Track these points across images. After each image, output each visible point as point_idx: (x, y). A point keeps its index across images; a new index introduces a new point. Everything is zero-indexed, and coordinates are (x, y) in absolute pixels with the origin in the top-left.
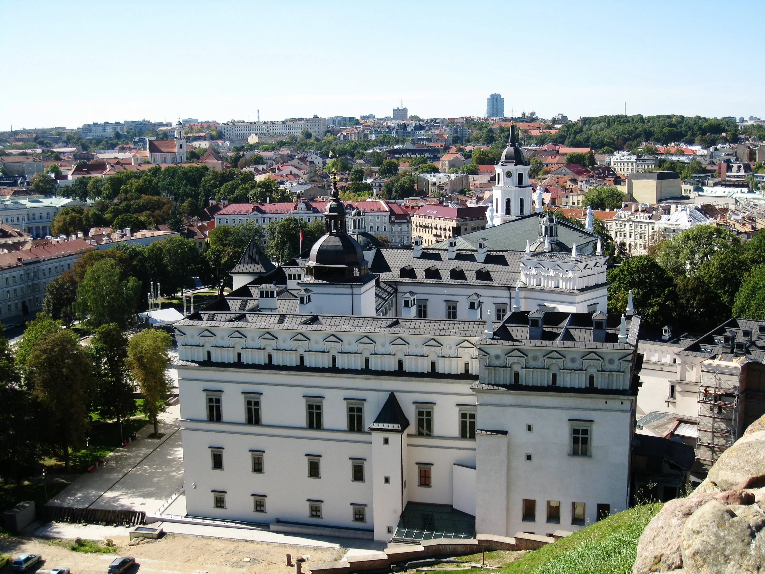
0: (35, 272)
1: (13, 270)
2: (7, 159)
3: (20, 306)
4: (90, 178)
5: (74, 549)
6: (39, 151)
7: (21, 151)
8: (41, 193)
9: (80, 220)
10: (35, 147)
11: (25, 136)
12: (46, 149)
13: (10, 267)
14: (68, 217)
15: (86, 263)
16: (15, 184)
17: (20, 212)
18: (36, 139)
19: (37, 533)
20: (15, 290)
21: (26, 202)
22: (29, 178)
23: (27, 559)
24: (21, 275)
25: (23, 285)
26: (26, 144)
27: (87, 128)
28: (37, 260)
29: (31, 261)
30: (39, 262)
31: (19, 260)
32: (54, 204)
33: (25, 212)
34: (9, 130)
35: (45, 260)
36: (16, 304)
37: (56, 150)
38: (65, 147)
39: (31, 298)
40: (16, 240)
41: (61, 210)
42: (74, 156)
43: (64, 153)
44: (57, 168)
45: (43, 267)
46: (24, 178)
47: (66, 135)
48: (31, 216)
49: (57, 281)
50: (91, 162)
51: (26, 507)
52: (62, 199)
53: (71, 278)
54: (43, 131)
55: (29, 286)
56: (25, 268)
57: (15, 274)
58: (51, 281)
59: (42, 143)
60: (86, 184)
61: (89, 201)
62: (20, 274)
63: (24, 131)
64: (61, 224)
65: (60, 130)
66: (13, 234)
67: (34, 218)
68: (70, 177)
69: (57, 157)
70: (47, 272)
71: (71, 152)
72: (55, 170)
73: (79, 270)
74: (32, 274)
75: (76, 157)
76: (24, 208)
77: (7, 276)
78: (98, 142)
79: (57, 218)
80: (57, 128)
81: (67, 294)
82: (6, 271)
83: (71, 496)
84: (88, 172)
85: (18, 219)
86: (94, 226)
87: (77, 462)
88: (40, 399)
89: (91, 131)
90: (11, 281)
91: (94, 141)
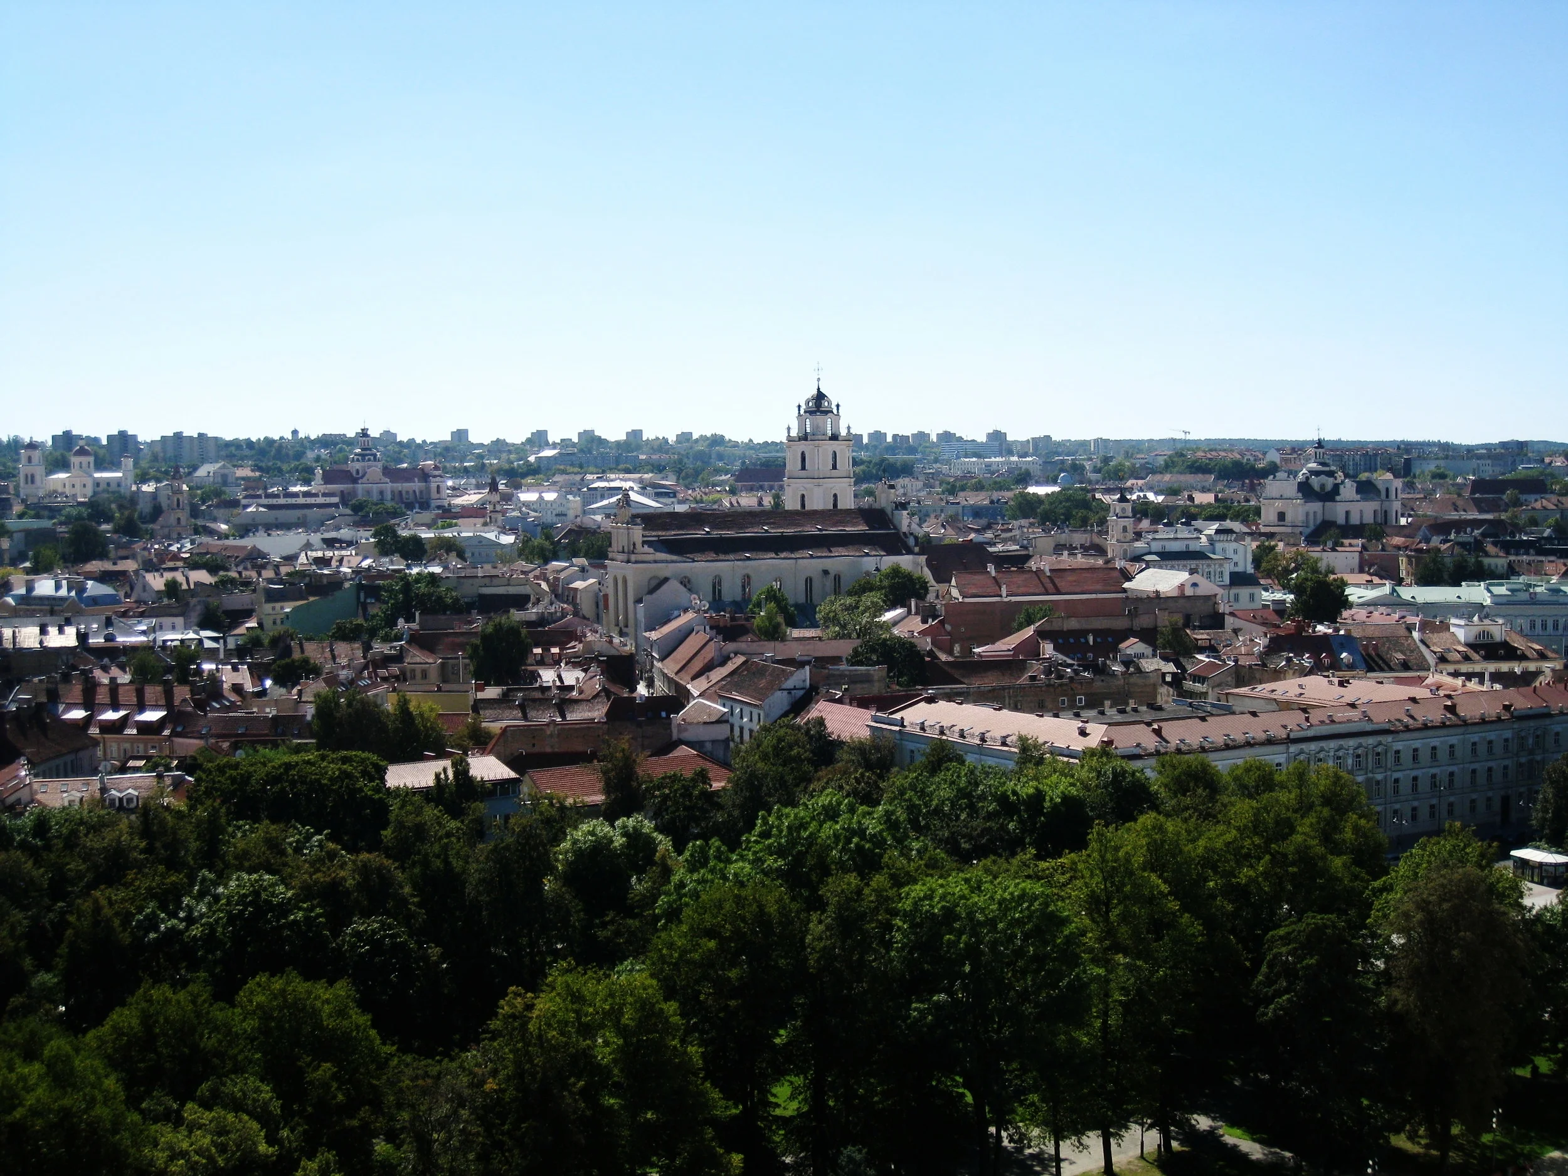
0: (1538, 736)
1: (1488, 727)
3: (1497, 805)
13: (1483, 721)
20: (1490, 769)
24: (1506, 740)
25: (1506, 762)
28: (1545, 711)
29: (1531, 712)
30: (1548, 715)
31: (1507, 708)
36: (1489, 799)
39: (1522, 790)
40: (1531, 667)
45: (1558, 728)
55: (1521, 765)
56: (1516, 726)
57: (1492, 736)
62: (1505, 737)
66: (1528, 653)
74: (1531, 741)
77: (1475, 738)
82: (1471, 729)
85: (1544, 626)
87: (1474, 1158)
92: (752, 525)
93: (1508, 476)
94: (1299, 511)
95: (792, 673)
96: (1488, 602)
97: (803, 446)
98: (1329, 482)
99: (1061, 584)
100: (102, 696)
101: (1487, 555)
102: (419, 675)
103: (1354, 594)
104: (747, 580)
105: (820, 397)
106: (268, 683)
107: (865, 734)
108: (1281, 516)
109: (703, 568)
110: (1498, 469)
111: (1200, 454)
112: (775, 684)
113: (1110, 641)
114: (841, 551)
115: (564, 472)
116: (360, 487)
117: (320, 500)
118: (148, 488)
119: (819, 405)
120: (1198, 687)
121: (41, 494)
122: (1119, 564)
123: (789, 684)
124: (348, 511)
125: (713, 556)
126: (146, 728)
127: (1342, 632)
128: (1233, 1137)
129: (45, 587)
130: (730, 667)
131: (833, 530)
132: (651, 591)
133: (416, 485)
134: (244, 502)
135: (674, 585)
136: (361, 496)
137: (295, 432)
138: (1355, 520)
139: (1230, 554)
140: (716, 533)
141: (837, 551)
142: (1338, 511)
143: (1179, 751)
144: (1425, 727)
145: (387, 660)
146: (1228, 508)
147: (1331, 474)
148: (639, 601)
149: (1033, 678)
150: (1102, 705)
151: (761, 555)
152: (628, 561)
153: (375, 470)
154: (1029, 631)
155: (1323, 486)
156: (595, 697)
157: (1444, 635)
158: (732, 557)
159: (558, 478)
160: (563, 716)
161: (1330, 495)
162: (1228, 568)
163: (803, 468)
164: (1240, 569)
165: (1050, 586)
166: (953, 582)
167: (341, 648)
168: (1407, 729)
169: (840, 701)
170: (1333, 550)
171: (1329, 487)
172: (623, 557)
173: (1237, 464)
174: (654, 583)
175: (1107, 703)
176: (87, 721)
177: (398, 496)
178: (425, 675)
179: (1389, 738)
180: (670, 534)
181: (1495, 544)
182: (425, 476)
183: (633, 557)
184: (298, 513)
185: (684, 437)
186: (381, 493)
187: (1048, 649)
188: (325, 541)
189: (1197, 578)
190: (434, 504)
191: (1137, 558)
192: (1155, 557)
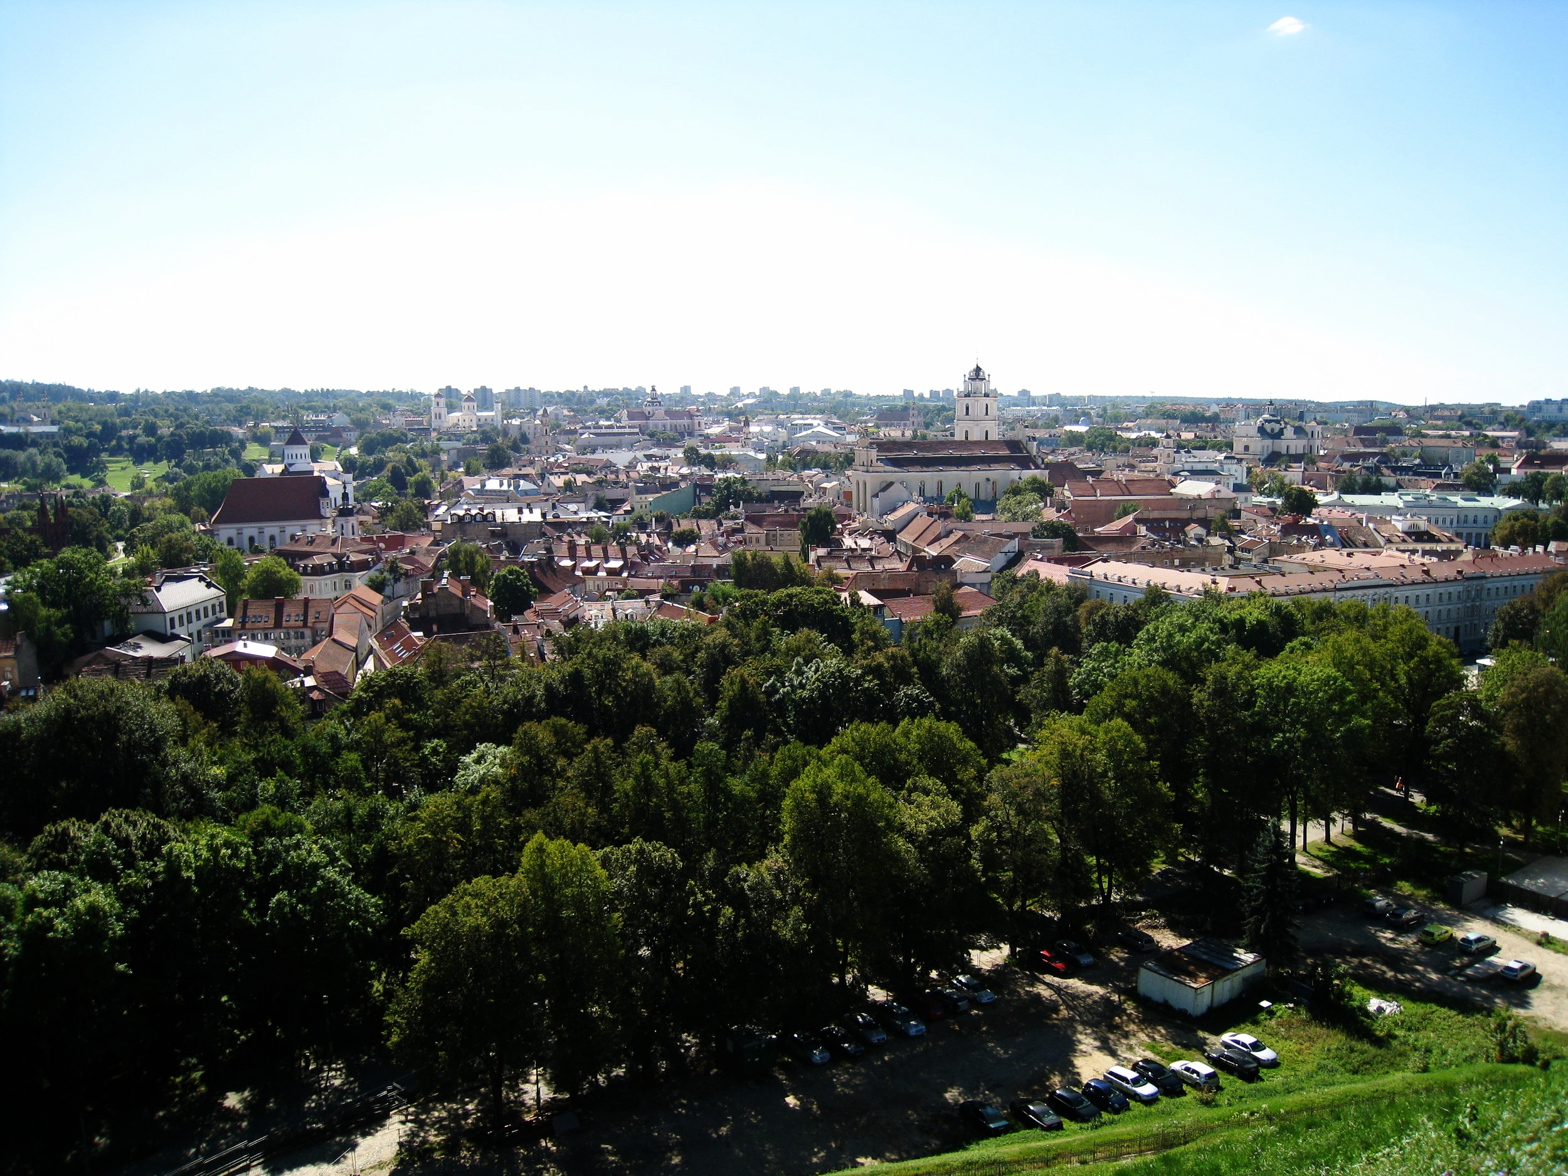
0: (1478, 591)
1: (1449, 584)
2: (1426, 442)
4: (1547, 475)
5: (1539, 943)
6: (1467, 433)
7: (1441, 433)
8: (1473, 489)
9: (1535, 529)
10: (1460, 429)
11: (1447, 413)
12: (1475, 432)
13: (1447, 580)
14: (1518, 525)
15: (1555, 586)
16: (1439, 475)
17: (1449, 511)
18: (1461, 417)
19: (1487, 913)
20: (1449, 610)
21: (1457, 499)
22: (1457, 469)
23: (1479, 940)
25: (1459, 606)
26: (1448, 424)
27: (1536, 406)
28: (1482, 575)
29: (1476, 575)
30: (1484, 578)
31: (1459, 572)
32: (1495, 505)
33: (1455, 512)
34: (1421, 403)
35: (1492, 576)
37: (1490, 434)
38: (1502, 430)
39: (1467, 623)
40: (1445, 547)
41: (1508, 513)
42: (1518, 443)
43: (1503, 438)
44: (1495, 458)
45: (1489, 586)
46: (1451, 467)
47: (1503, 414)
48: (1462, 518)
49: (1512, 606)
50: (1542, 452)
51: (1473, 878)
52: (1507, 499)
53: (1531, 603)
54: (1470, 407)
55: (1470, 608)
56: (1468, 583)
57: (1451, 589)
58: (1503, 605)
59: (1469, 424)
60: (1541, 483)
61: (1542, 505)
62: (1459, 590)
63: (1442, 406)
64: (1506, 532)
65: (1495, 408)
66: (1443, 538)
67: (1466, 521)
68: (1514, 472)
69: (1494, 443)
70: (1493, 592)
71: (1512, 438)
72: (1492, 460)
73: (1544, 594)
74: (1474, 593)
75: (1520, 445)
76: (1454, 506)
77: (1441, 590)
78: (1550, 426)
79: (1501, 523)
80: (1490, 405)
81: (1523, 624)
82: (1438, 585)
83: (1531, 879)
84: (1541, 466)
85: (1444, 521)
86: (1555, 539)
88: (1508, 748)
89: (1540, 409)
90: (1445, 597)
91: (1544, 424)
92: (942, 449)
93: (1369, 424)
94: (1260, 446)
95: (1007, 543)
96: (1401, 505)
97: (967, 400)
98: (1277, 427)
99: (1131, 488)
100: (581, 552)
101: (1383, 475)
102: (754, 540)
103: (1321, 498)
104: (940, 485)
105: (978, 369)
106: (670, 545)
107: (1065, 580)
108: (1247, 448)
109: (915, 476)
110: (1361, 420)
111: (1168, 407)
112: (995, 550)
113: (1180, 525)
114: (997, 466)
115: (762, 413)
116: (650, 422)
117: (627, 430)
118: (516, 422)
119: (977, 374)
120: (1246, 555)
121: (446, 425)
122: (1167, 477)
123: (1006, 549)
124: (647, 437)
125: (919, 468)
126: (611, 572)
127: (1325, 523)
128: (1387, 823)
129: (493, 484)
130: (953, 538)
131: (991, 453)
132: (884, 490)
133: (686, 421)
134: (580, 431)
135: (896, 486)
136: (651, 428)
137: (586, 387)
138: (1292, 451)
139: (1233, 472)
140: (921, 455)
141: (994, 466)
142: (1282, 446)
143: (1273, 595)
144: (1413, 583)
145: (734, 531)
146: (1207, 442)
147: (1278, 422)
148: (876, 496)
149: (1144, 548)
150: (1204, 565)
151: (949, 468)
152: (867, 471)
153: (661, 411)
154: (1130, 518)
155: (1272, 430)
156: (892, 555)
157: (1389, 526)
158: (931, 469)
159: (760, 417)
160: (873, 567)
161: (1278, 435)
162: (1232, 481)
163: (967, 414)
164: (1238, 482)
165: (1125, 490)
166: (1066, 487)
167: (703, 523)
168: (1403, 584)
169: (1041, 560)
170: (1286, 470)
171: (1276, 431)
172: (864, 469)
173: (1193, 414)
174: (884, 485)
175: (1207, 564)
176: (574, 567)
177: (675, 428)
178: (758, 541)
179: (1393, 589)
180: (892, 455)
181: (1387, 468)
182: (691, 416)
183: (871, 469)
184: (617, 438)
185: (826, 392)
186: (664, 426)
187: (1142, 530)
188: (645, 456)
189: (1220, 487)
190: (697, 433)
191: (1176, 474)
192: (1186, 473)
